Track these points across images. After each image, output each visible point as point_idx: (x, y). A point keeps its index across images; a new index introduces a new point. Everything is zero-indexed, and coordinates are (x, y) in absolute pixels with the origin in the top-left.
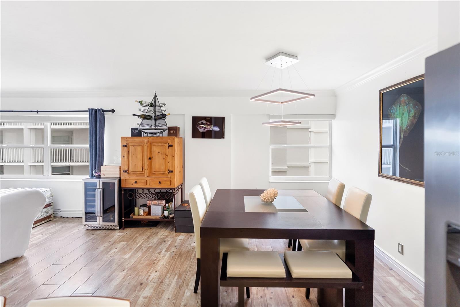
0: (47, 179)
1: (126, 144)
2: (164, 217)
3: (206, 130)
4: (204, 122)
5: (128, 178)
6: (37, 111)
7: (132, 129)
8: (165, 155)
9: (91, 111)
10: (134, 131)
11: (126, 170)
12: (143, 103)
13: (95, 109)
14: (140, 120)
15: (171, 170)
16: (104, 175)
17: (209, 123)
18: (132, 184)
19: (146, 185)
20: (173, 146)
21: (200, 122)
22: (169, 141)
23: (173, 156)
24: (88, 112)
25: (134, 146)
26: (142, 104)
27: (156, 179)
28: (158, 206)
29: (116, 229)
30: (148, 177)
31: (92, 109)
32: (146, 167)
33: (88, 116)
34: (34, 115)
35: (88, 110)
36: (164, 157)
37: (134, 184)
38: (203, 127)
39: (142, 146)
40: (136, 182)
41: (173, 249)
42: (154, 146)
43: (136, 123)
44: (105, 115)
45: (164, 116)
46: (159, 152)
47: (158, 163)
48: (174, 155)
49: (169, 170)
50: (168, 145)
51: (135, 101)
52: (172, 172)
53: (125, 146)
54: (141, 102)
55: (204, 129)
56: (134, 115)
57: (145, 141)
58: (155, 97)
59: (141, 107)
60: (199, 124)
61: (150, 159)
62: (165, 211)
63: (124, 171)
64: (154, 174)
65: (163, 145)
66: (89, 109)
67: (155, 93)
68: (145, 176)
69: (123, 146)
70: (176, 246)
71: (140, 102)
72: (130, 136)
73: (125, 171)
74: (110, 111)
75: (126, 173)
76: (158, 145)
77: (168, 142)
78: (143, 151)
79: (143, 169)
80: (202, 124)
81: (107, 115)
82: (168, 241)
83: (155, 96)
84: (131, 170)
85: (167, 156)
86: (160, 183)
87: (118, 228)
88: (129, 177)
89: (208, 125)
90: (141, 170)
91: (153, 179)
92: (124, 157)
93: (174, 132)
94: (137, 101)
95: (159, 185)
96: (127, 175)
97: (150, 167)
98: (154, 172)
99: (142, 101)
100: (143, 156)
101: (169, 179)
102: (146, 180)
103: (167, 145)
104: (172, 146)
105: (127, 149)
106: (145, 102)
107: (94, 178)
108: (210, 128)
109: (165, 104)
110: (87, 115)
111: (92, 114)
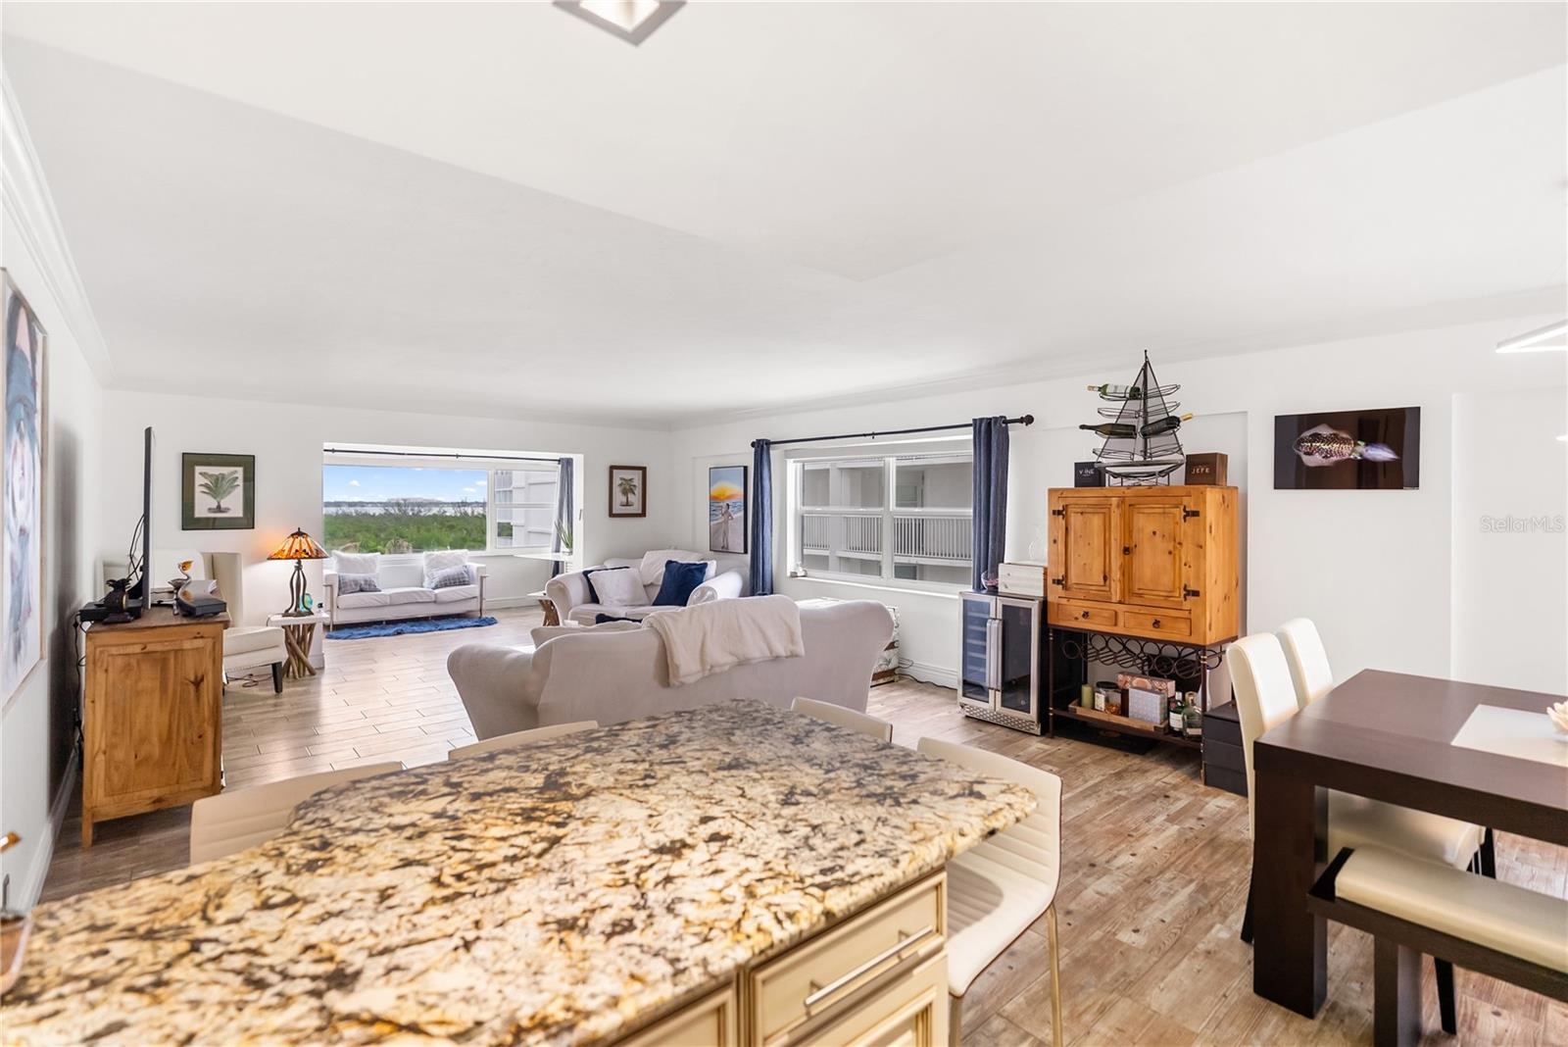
0: (890, 586)
1: (1061, 508)
2: (1169, 730)
3: (1334, 458)
4: (1324, 431)
5: (1064, 601)
6: (873, 434)
7: (1079, 466)
8: (1175, 540)
9: (977, 424)
10: (1083, 473)
11: (1061, 578)
12: (1107, 391)
13: (988, 419)
14: (1099, 441)
15: (1192, 587)
16: (1006, 587)
17: (1345, 436)
18: (1076, 618)
19: (1116, 625)
20: (1201, 514)
21: (1307, 434)
22: (1186, 500)
23: (1201, 547)
24: (972, 428)
25: (1082, 513)
26: (1106, 395)
27: (1143, 610)
28: (1150, 694)
29: (1032, 732)
30: (1120, 602)
31: (981, 420)
32: (1116, 574)
33: (971, 437)
34: (868, 442)
35: (971, 422)
36: (1172, 549)
37: (1081, 619)
38: (1319, 450)
39: (1104, 513)
40: (1086, 615)
41: (1191, 823)
42: (1139, 513)
43: (1088, 447)
44: (1010, 433)
45: (1173, 423)
46: (1154, 533)
47: (1151, 563)
48: (1201, 543)
49: (1188, 588)
50: (1184, 510)
51: (1086, 387)
52: (1196, 593)
53: (1060, 513)
54: (1103, 390)
55: (1326, 457)
56: (1083, 427)
57: (1114, 501)
58: (1144, 369)
59: (1105, 404)
60: (1302, 440)
61: (1127, 551)
62: (1172, 714)
63: (1054, 581)
64: (1140, 595)
65: (1167, 510)
66: (975, 420)
67: (1146, 357)
68: (1111, 598)
69: (1054, 512)
70: (1200, 819)
71: (1100, 389)
72: (1073, 487)
73: (1059, 582)
74: (1021, 420)
75: (1061, 586)
76: (1153, 511)
77: (1185, 503)
78: (1106, 528)
79: (1105, 578)
80: (1316, 437)
81: (1015, 432)
82: (1179, 799)
83: (1145, 365)
84: (1073, 579)
85: (1180, 544)
86: (1156, 624)
87: (1037, 730)
88: (1069, 599)
89: (1344, 441)
90: (1102, 583)
91: (1136, 609)
92: (1055, 541)
93: (1207, 471)
94: (1091, 388)
95: (1152, 628)
96: (1063, 593)
97: (1127, 572)
98: (1139, 589)
99: (1105, 386)
100: (1106, 543)
101: (1185, 614)
102: (1116, 613)
103: (1179, 513)
104: (1196, 514)
105: (1064, 522)
106: (1116, 387)
107: (984, 592)
108: (1353, 451)
109: (1177, 387)
110: (968, 435)
111: (980, 431)
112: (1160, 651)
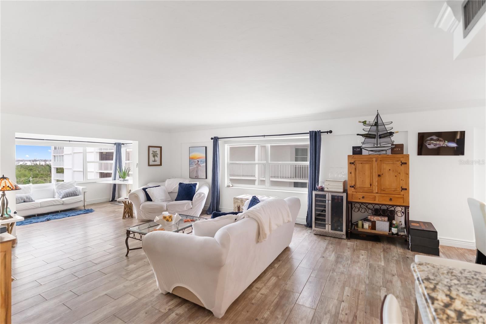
0: (268, 189)
1: (353, 162)
2: (393, 234)
3: (438, 146)
4: (434, 137)
5: (355, 193)
6: (264, 136)
7: (354, 148)
8: (397, 172)
9: (311, 133)
10: (356, 150)
11: (353, 185)
12: (367, 123)
13: (315, 131)
14: (362, 139)
15: (404, 187)
16: (328, 189)
17: (441, 139)
18: (360, 199)
19: (375, 200)
20: (407, 163)
21: (429, 138)
22: (402, 159)
23: (407, 174)
24: (309, 134)
25: (361, 163)
26: (366, 124)
27: (386, 195)
29: (342, 238)
30: (377, 193)
31: (313, 131)
32: (375, 184)
33: (309, 137)
34: (262, 138)
35: (309, 132)
36: (396, 175)
37: (361, 199)
38: (433, 143)
39: (370, 163)
40: (363, 197)
42: (384, 163)
43: (359, 142)
45: (391, 134)
46: (390, 170)
47: (389, 181)
48: (407, 173)
49: (402, 188)
50: (401, 162)
51: (358, 121)
52: (406, 189)
53: (353, 163)
54: (364, 123)
55: (435, 146)
56: (358, 135)
57: (374, 159)
58: (377, 116)
59: (365, 127)
60: (427, 140)
61: (379, 176)
62: (392, 228)
63: (350, 187)
64: (384, 190)
65: (394, 162)
67: (378, 112)
68: (373, 192)
69: (350, 163)
71: (363, 122)
72: (352, 154)
73: (353, 187)
74: (327, 132)
75: (353, 188)
76: (389, 162)
77: (401, 160)
78: (371, 168)
79: (371, 185)
80: (432, 139)
83: (377, 115)
84: (358, 185)
85: (399, 173)
86: (391, 199)
87: (345, 237)
88: (356, 192)
89: (440, 141)
90: (370, 186)
91: (383, 195)
92: (351, 173)
93: (399, 149)
94: (360, 122)
95: (389, 201)
96: (354, 190)
97: (379, 182)
98: (384, 188)
99: (365, 121)
100: (371, 173)
101: (402, 196)
102: (375, 196)
103: (399, 163)
104: (406, 163)
105: (354, 166)
106: (369, 122)
107: (318, 190)
108: (443, 144)
109: (391, 122)
111: (312, 135)
112: (380, 208)
